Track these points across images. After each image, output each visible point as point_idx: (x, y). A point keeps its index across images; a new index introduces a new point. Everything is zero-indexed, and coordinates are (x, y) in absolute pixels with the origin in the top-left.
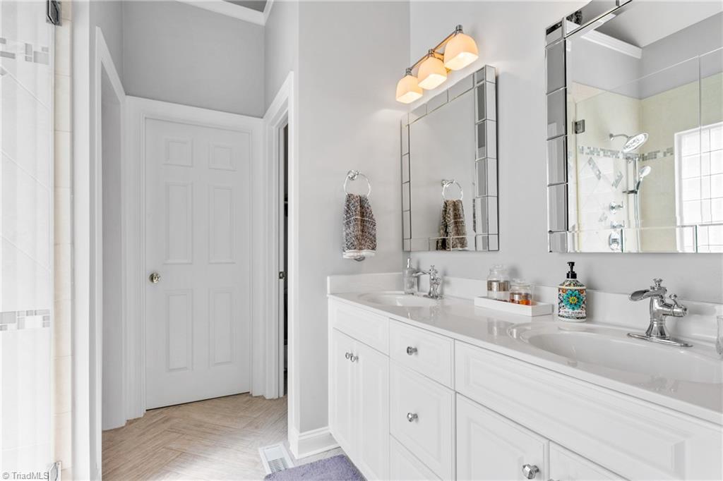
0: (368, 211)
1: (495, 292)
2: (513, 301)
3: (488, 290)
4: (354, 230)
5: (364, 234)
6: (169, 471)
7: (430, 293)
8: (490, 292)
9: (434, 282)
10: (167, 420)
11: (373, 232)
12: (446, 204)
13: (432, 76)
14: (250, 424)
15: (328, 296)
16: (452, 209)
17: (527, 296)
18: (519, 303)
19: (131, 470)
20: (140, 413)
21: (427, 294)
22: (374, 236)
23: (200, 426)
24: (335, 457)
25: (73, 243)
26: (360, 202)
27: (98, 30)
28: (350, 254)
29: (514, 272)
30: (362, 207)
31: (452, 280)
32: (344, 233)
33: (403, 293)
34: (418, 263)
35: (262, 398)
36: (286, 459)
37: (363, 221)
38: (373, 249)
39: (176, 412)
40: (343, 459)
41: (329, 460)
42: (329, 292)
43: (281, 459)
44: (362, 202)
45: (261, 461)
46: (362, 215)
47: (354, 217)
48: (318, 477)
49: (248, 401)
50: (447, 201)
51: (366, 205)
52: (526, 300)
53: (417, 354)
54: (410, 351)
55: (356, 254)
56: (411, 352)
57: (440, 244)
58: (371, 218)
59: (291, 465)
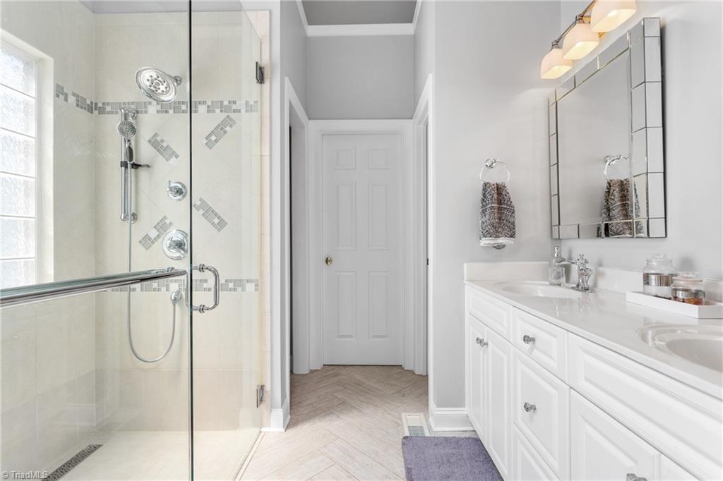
0: (506, 198)
1: (654, 287)
2: (676, 298)
3: (644, 284)
4: (490, 218)
5: (501, 221)
6: (332, 413)
7: (578, 286)
8: (647, 287)
9: (583, 272)
10: (336, 376)
11: (512, 220)
12: (609, 183)
13: (579, 44)
14: (398, 392)
15: (465, 282)
16: (617, 190)
17: (697, 293)
18: (684, 302)
19: (308, 405)
20: (319, 367)
21: (575, 286)
22: (513, 224)
23: (359, 385)
24: (469, 438)
25: (271, 234)
26: (497, 189)
27: (287, 79)
28: (486, 241)
29: (687, 264)
30: (499, 194)
31: (607, 271)
32: (480, 221)
33: (548, 283)
34: (570, 252)
35: (412, 372)
36: (424, 428)
37: (500, 209)
38: (512, 236)
39: (344, 371)
40: (477, 442)
41: (463, 439)
42: (465, 278)
43: (420, 427)
44: (500, 189)
45: (403, 424)
46: (500, 202)
47: (490, 205)
48: (450, 451)
49: (400, 372)
50: (611, 181)
51: (504, 193)
52: (696, 298)
53: (534, 344)
54: (527, 339)
55: (491, 242)
56: (528, 341)
57: (603, 231)
58: (510, 205)
59: (427, 434)
